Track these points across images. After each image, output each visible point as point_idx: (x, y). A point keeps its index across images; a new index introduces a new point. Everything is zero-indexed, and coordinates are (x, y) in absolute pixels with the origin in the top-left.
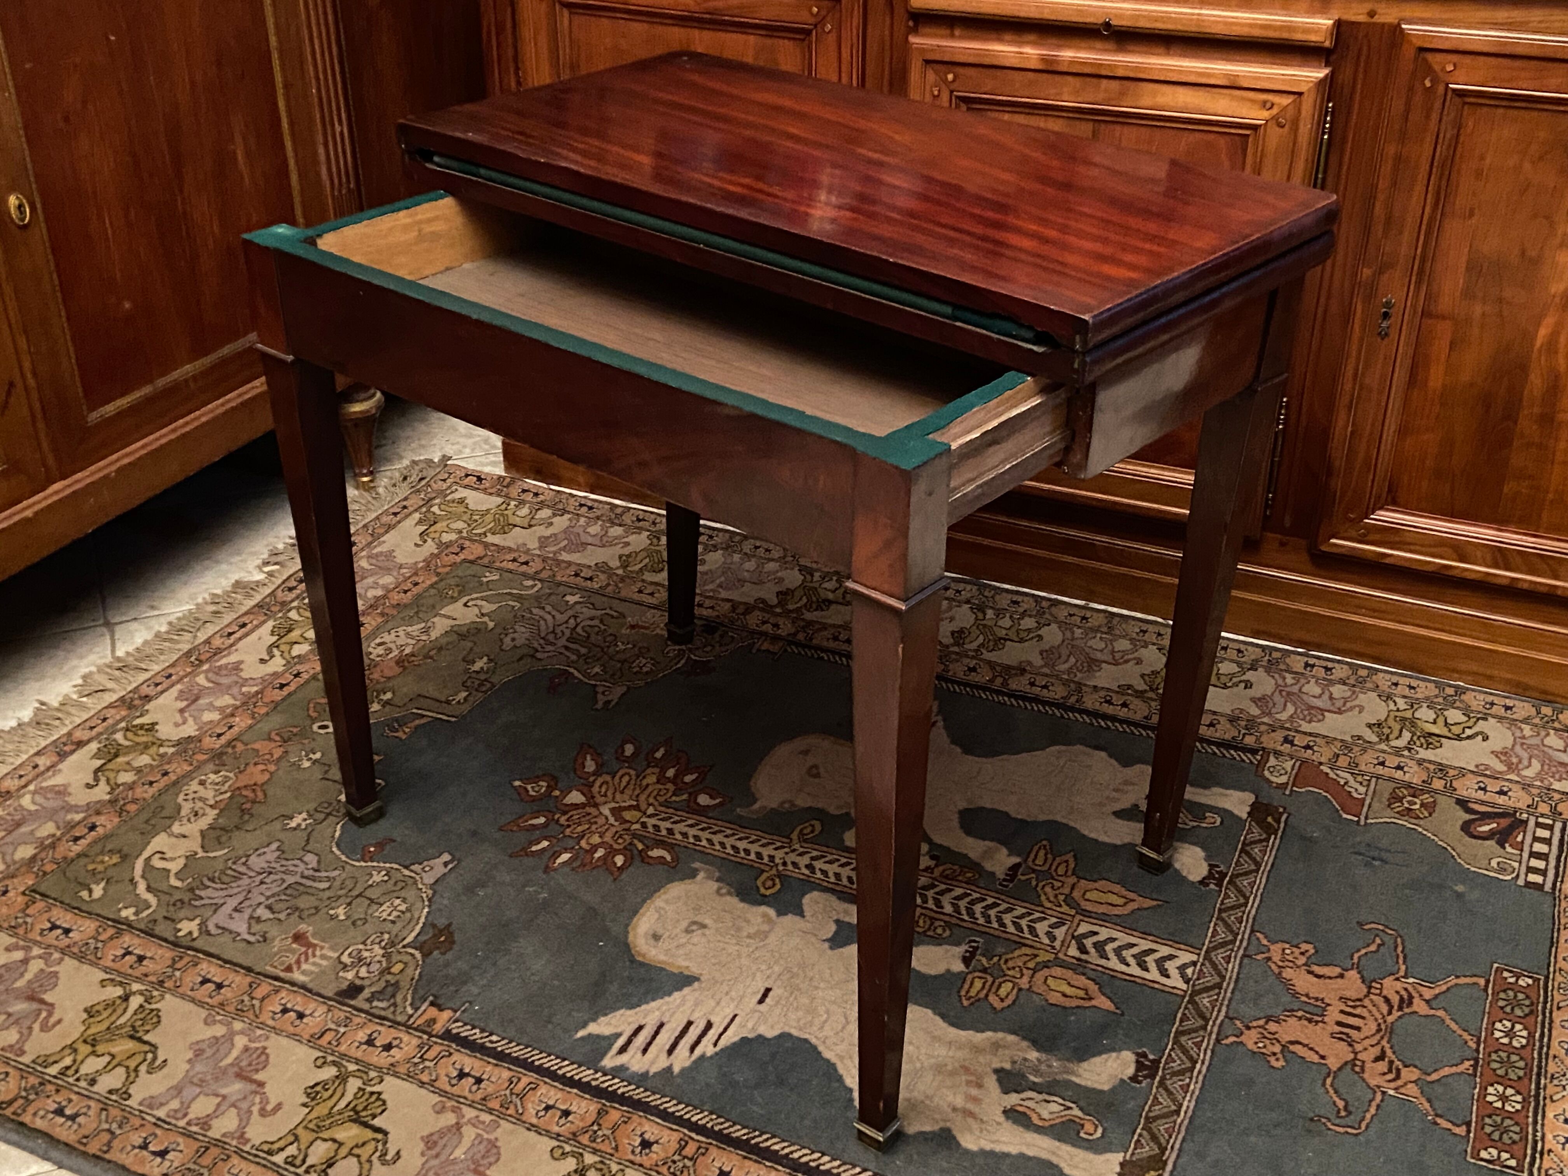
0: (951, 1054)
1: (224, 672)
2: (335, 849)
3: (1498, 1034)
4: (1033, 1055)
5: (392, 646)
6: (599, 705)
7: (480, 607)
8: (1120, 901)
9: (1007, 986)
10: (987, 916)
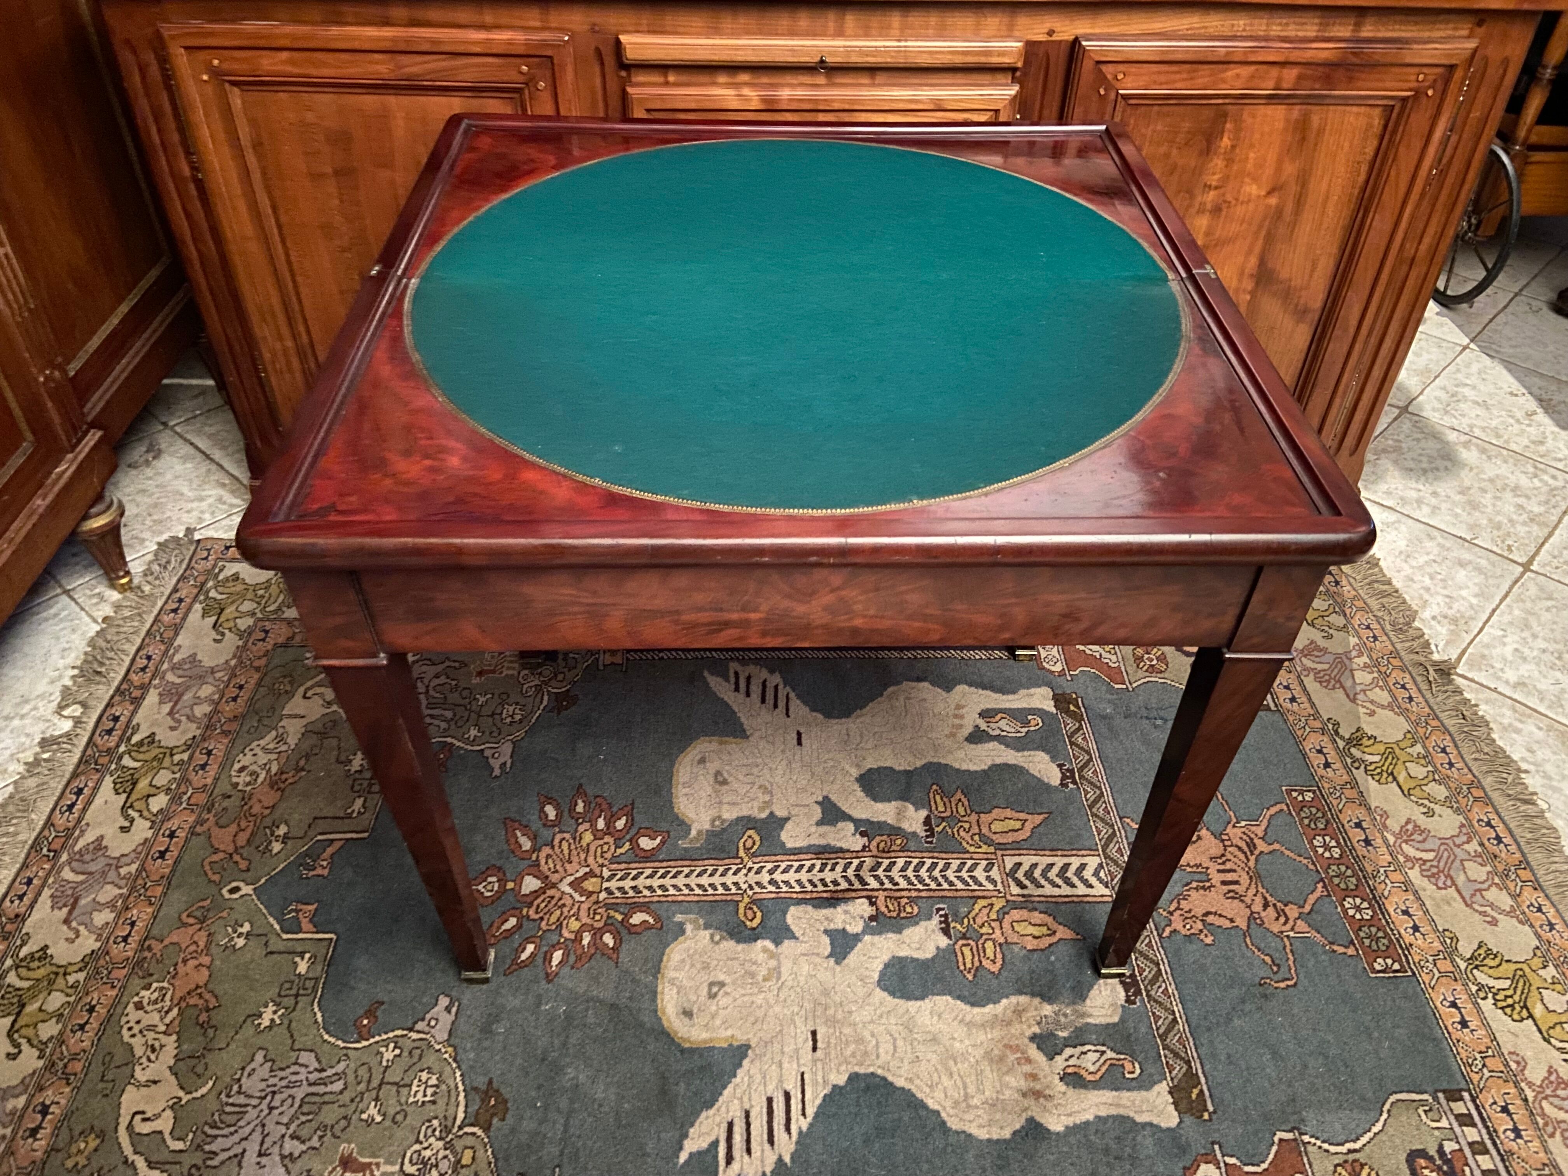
0: (989, 1036)
1: (87, 857)
2: (326, 1037)
3: (1320, 851)
5: (254, 768)
6: (497, 772)
7: (321, 696)
8: (1018, 825)
9: (989, 945)
10: (935, 879)
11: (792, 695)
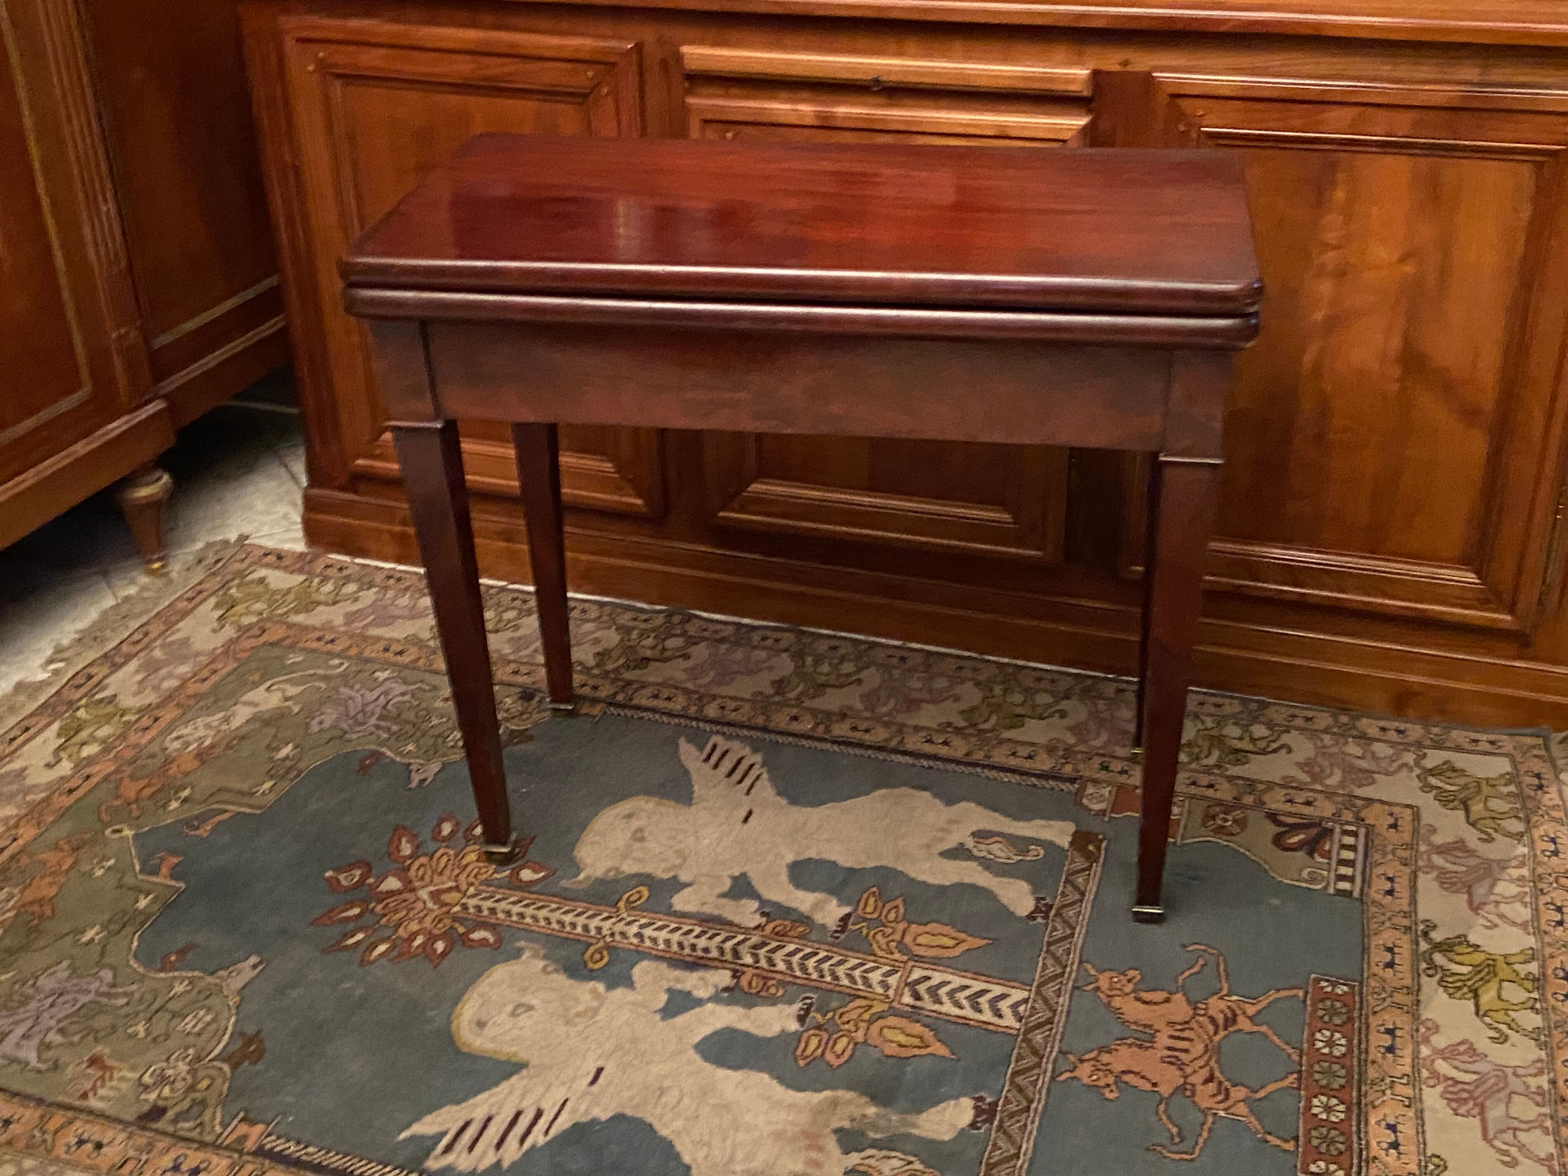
0: (790, 1118)
2: (132, 962)
3: (1320, 1045)
4: (871, 1111)
5: (191, 739)
6: (414, 784)
7: (283, 691)
8: (950, 943)
9: (843, 1041)
10: (820, 971)
11: (765, 776)
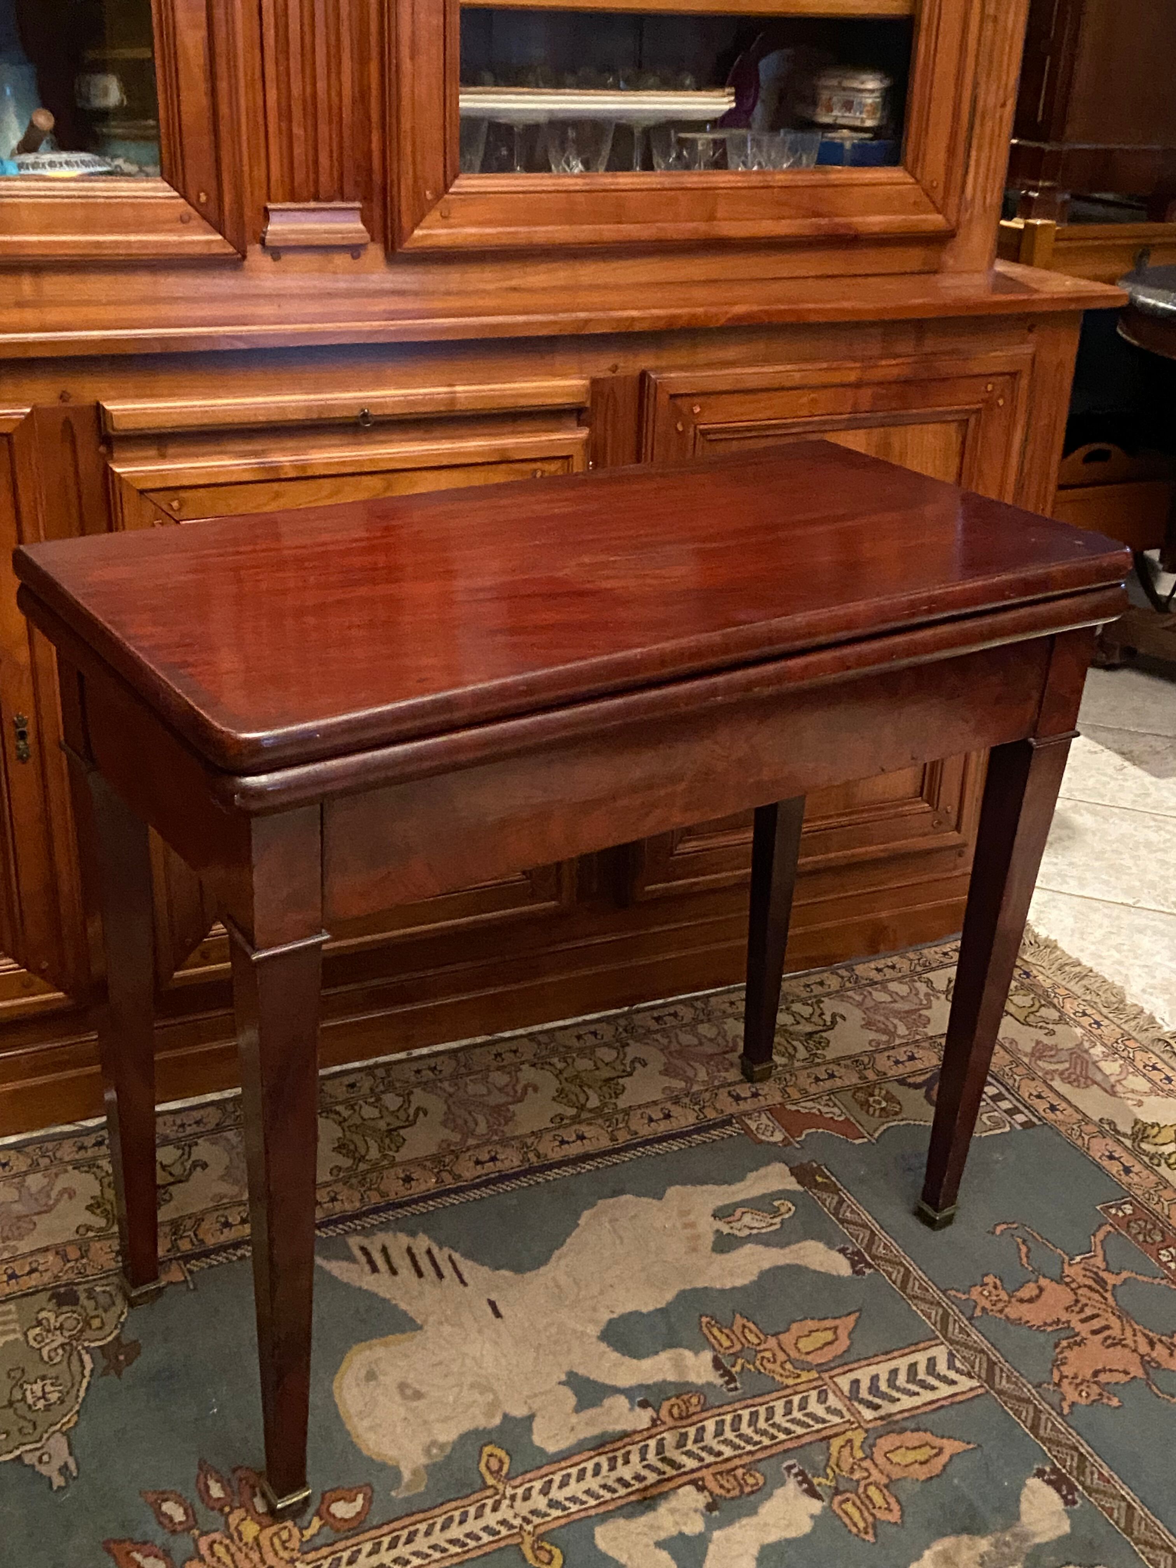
6: (59, 1481)
8: (829, 1336)
9: (872, 1491)
10: (764, 1433)
11: (456, 1256)
